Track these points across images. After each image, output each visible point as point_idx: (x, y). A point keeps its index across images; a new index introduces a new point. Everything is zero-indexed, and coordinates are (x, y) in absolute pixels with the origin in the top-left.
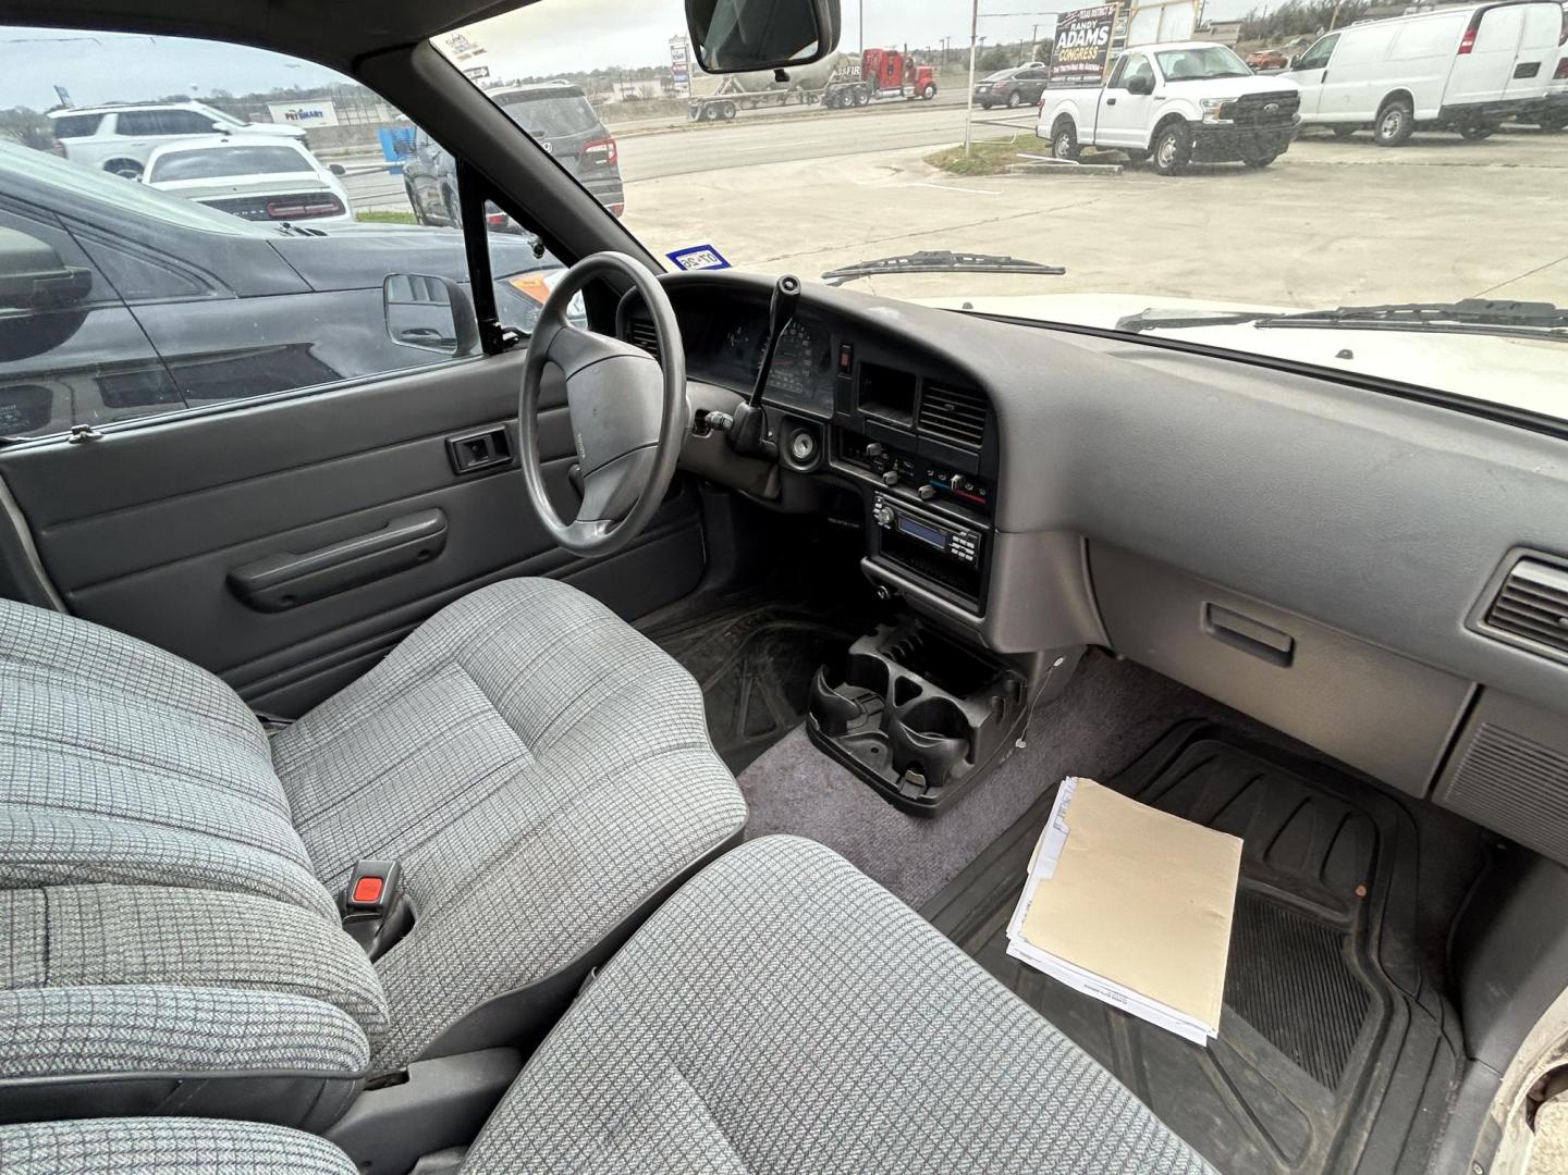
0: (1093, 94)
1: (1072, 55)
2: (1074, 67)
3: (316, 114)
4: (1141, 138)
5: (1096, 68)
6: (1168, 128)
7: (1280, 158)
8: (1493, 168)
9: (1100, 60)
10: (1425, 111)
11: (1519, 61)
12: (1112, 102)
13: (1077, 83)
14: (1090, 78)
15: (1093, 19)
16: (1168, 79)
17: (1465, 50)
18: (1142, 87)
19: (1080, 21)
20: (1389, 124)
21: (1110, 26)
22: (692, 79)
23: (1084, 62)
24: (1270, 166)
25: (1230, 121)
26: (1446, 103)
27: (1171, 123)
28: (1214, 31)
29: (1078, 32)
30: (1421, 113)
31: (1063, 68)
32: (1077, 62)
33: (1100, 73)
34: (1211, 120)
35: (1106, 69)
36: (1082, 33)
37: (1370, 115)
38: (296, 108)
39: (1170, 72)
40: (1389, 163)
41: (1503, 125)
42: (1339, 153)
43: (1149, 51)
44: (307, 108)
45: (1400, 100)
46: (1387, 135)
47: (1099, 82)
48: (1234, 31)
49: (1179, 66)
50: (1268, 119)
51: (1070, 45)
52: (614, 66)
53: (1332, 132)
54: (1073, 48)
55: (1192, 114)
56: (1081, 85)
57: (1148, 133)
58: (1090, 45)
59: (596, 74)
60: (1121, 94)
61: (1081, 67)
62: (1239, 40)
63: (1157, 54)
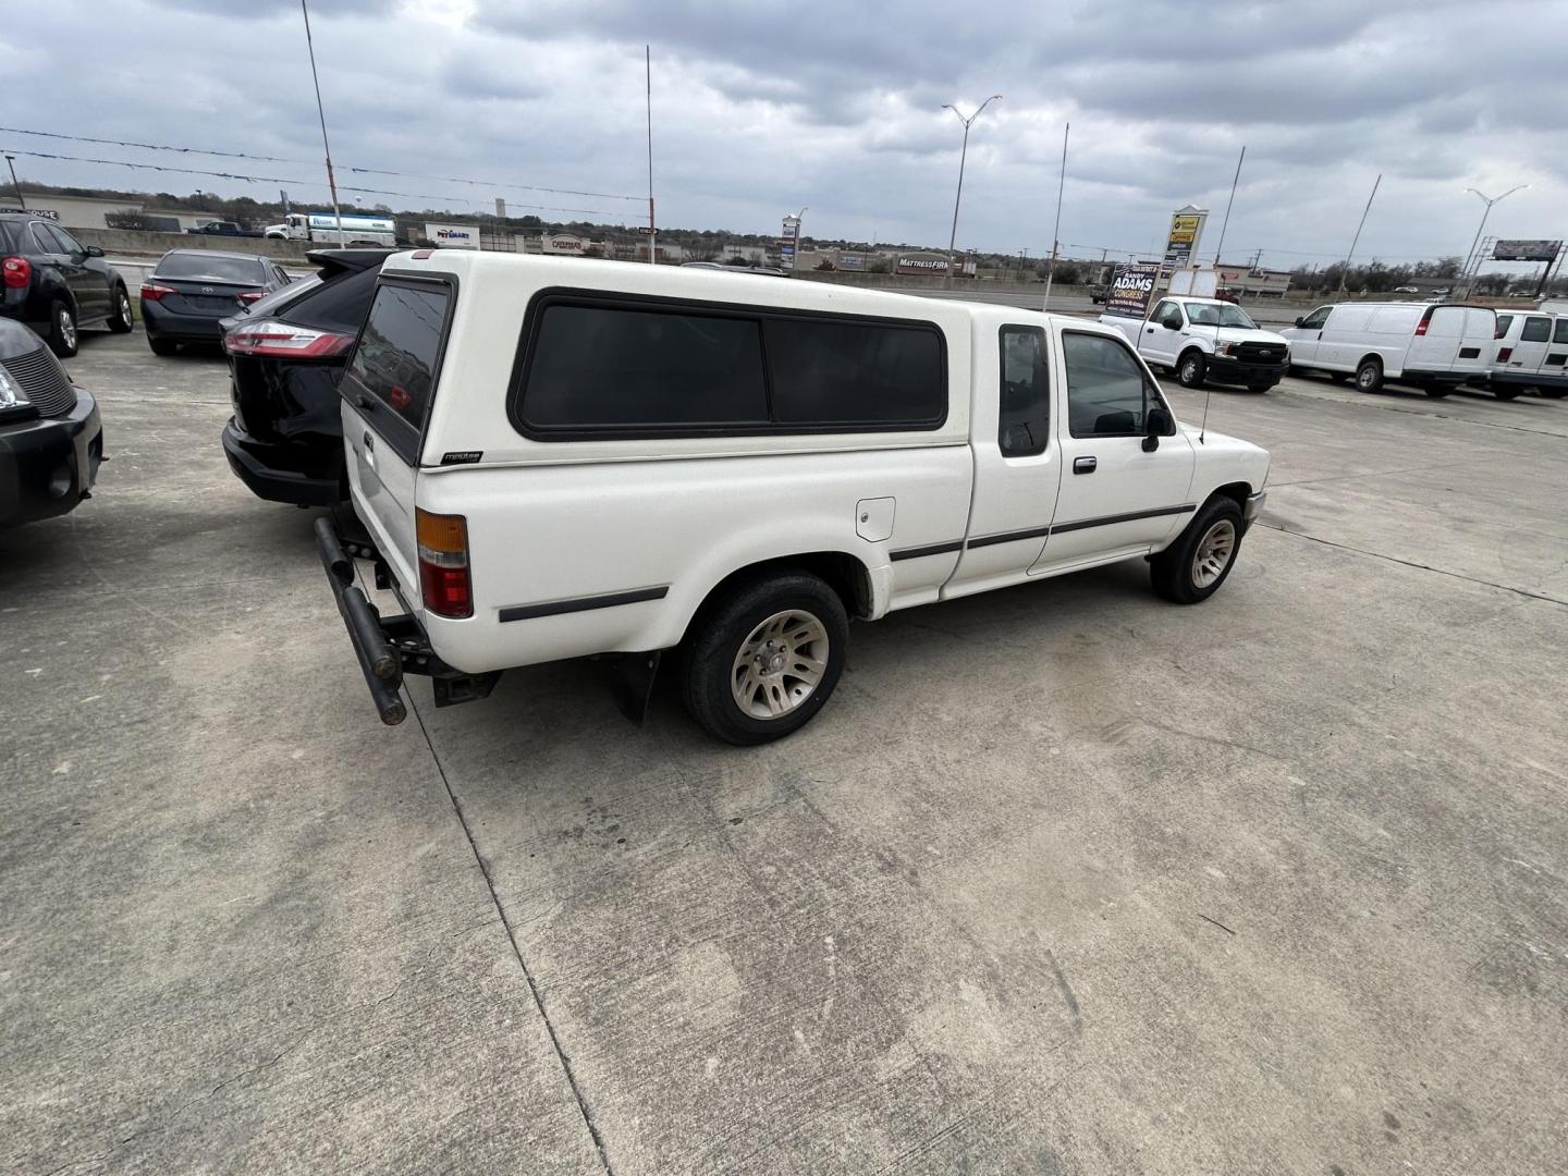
0: (1139, 323)
1: (1124, 294)
2: (1125, 303)
3: (464, 236)
4: (1171, 359)
5: (1142, 306)
6: (1189, 355)
7: (1274, 388)
8: (1429, 417)
9: (1145, 301)
10: (1392, 371)
11: (1462, 346)
12: (1151, 331)
13: (1127, 314)
14: (1137, 312)
15: (1141, 273)
16: (1192, 322)
17: (1421, 333)
18: (1173, 324)
19: (1132, 272)
20: (1365, 376)
21: (1154, 279)
22: (797, 252)
23: (1133, 300)
24: (1267, 392)
25: (1235, 358)
26: (1406, 368)
27: (1191, 353)
28: (1266, 279)
29: (1130, 279)
30: (1388, 372)
31: (1117, 302)
32: (1128, 300)
33: (1144, 310)
34: (1221, 354)
35: (1149, 307)
36: (1133, 281)
37: (1353, 368)
38: (448, 229)
39: (1196, 316)
40: (1356, 404)
41: (1458, 388)
42: (1322, 391)
43: (1181, 300)
44: (457, 230)
45: (1372, 361)
46: (1364, 384)
47: (1143, 316)
48: (1285, 281)
49: (1203, 313)
50: (1266, 360)
51: (1123, 287)
52: (725, 230)
53: (1329, 376)
54: (1125, 289)
55: (1208, 348)
56: (1130, 315)
57: (1175, 356)
58: (1138, 289)
59: (708, 235)
60: (1158, 326)
61: (1130, 303)
62: (1290, 288)
63: (1185, 304)
